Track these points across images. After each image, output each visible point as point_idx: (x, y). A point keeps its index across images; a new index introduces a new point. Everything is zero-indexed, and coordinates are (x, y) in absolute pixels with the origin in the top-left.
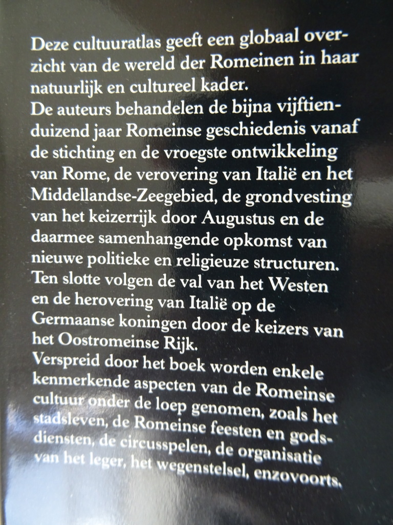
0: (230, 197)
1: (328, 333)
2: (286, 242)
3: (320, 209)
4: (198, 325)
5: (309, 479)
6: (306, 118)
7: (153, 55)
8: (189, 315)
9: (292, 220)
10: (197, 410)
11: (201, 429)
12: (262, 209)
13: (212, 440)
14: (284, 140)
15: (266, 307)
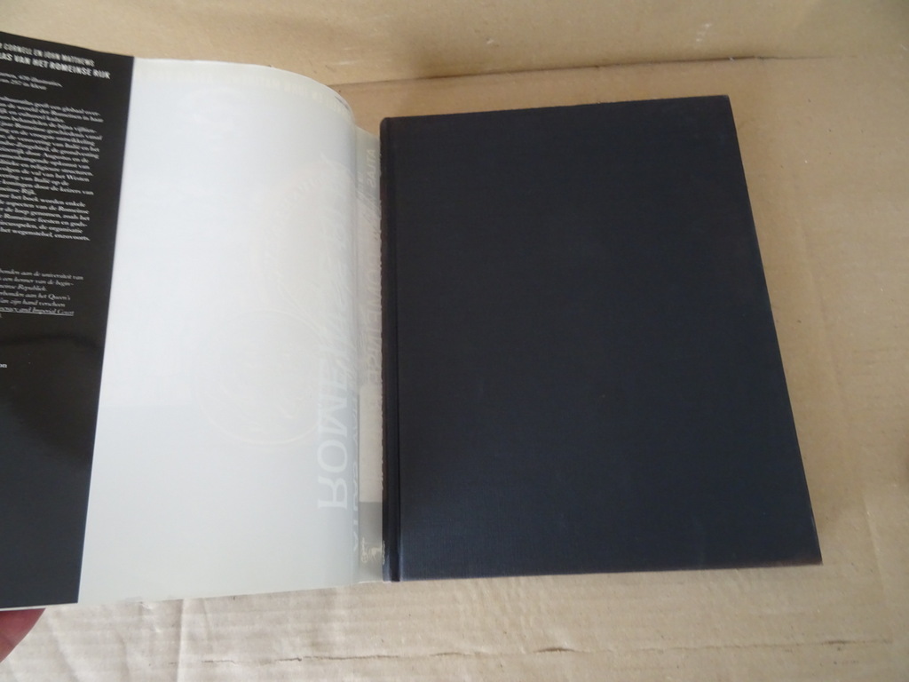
0: (55, 150)
1: (88, 193)
2: (75, 166)
3: (86, 158)
4: (37, 186)
5: (77, 238)
6: (84, 133)
7: (29, 106)
8: (33, 183)
9: (78, 160)
10: (33, 213)
11: (34, 220)
12: (66, 155)
13: (38, 224)
14: (75, 138)
15: (65, 183)
